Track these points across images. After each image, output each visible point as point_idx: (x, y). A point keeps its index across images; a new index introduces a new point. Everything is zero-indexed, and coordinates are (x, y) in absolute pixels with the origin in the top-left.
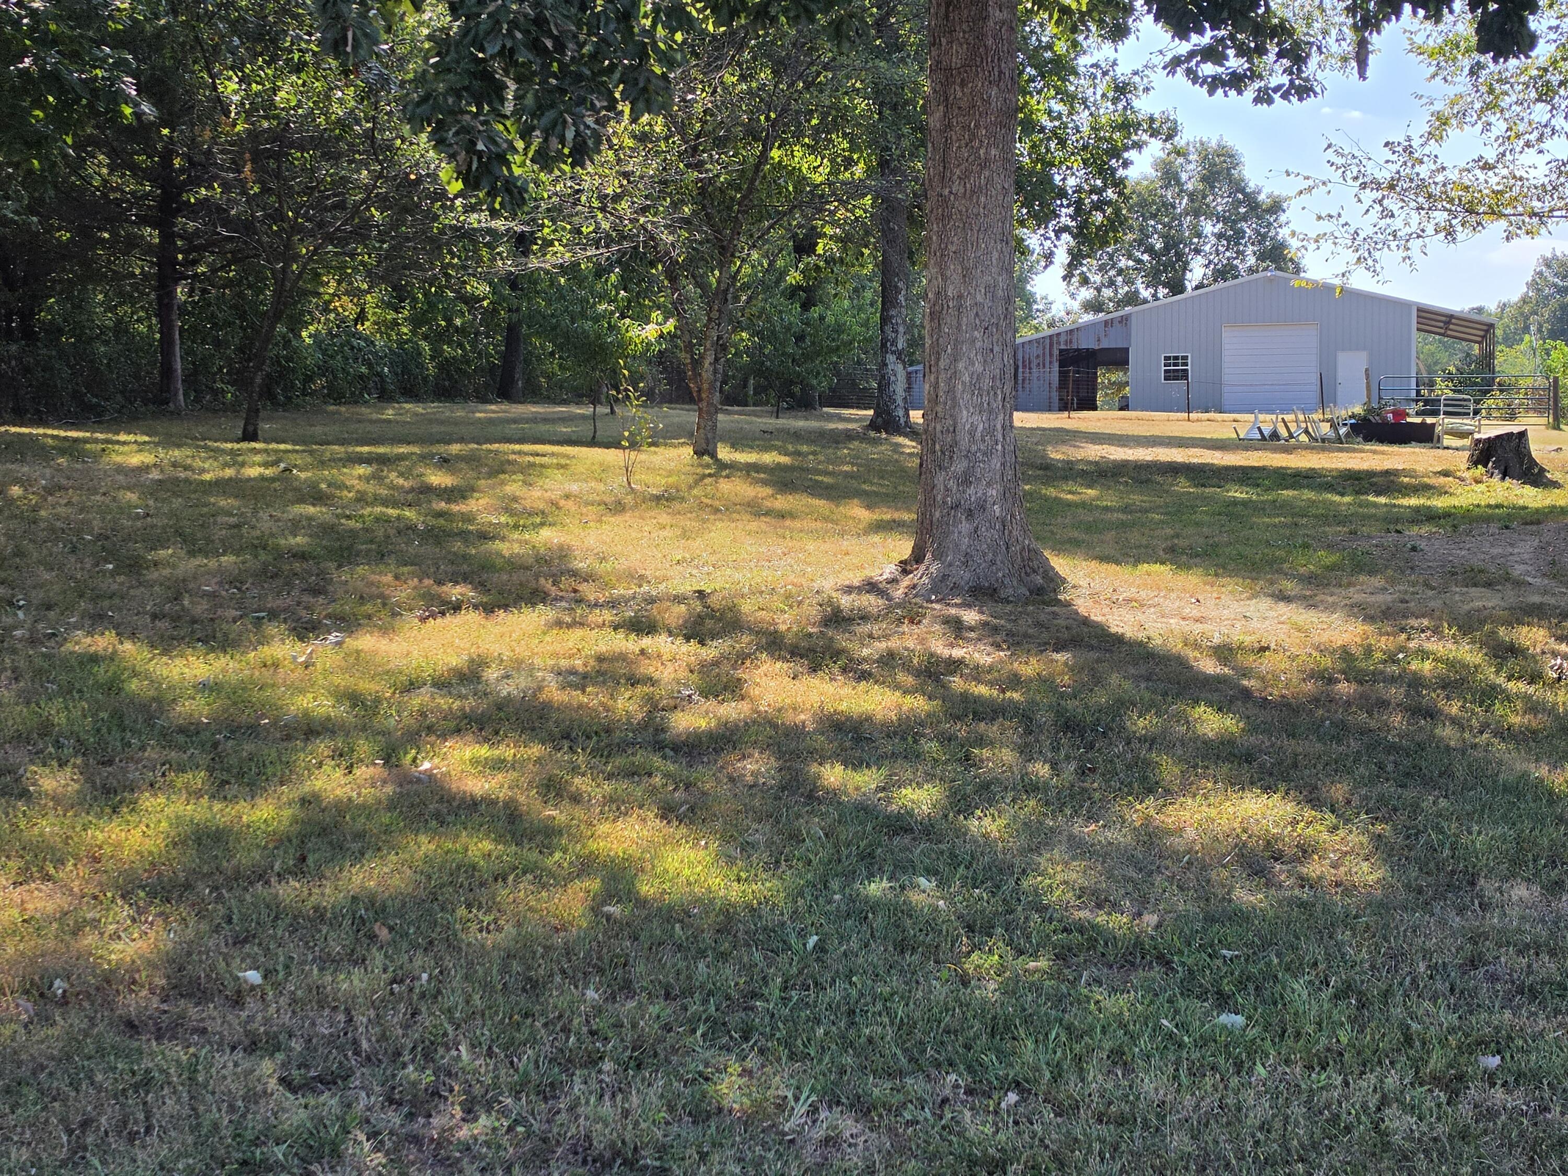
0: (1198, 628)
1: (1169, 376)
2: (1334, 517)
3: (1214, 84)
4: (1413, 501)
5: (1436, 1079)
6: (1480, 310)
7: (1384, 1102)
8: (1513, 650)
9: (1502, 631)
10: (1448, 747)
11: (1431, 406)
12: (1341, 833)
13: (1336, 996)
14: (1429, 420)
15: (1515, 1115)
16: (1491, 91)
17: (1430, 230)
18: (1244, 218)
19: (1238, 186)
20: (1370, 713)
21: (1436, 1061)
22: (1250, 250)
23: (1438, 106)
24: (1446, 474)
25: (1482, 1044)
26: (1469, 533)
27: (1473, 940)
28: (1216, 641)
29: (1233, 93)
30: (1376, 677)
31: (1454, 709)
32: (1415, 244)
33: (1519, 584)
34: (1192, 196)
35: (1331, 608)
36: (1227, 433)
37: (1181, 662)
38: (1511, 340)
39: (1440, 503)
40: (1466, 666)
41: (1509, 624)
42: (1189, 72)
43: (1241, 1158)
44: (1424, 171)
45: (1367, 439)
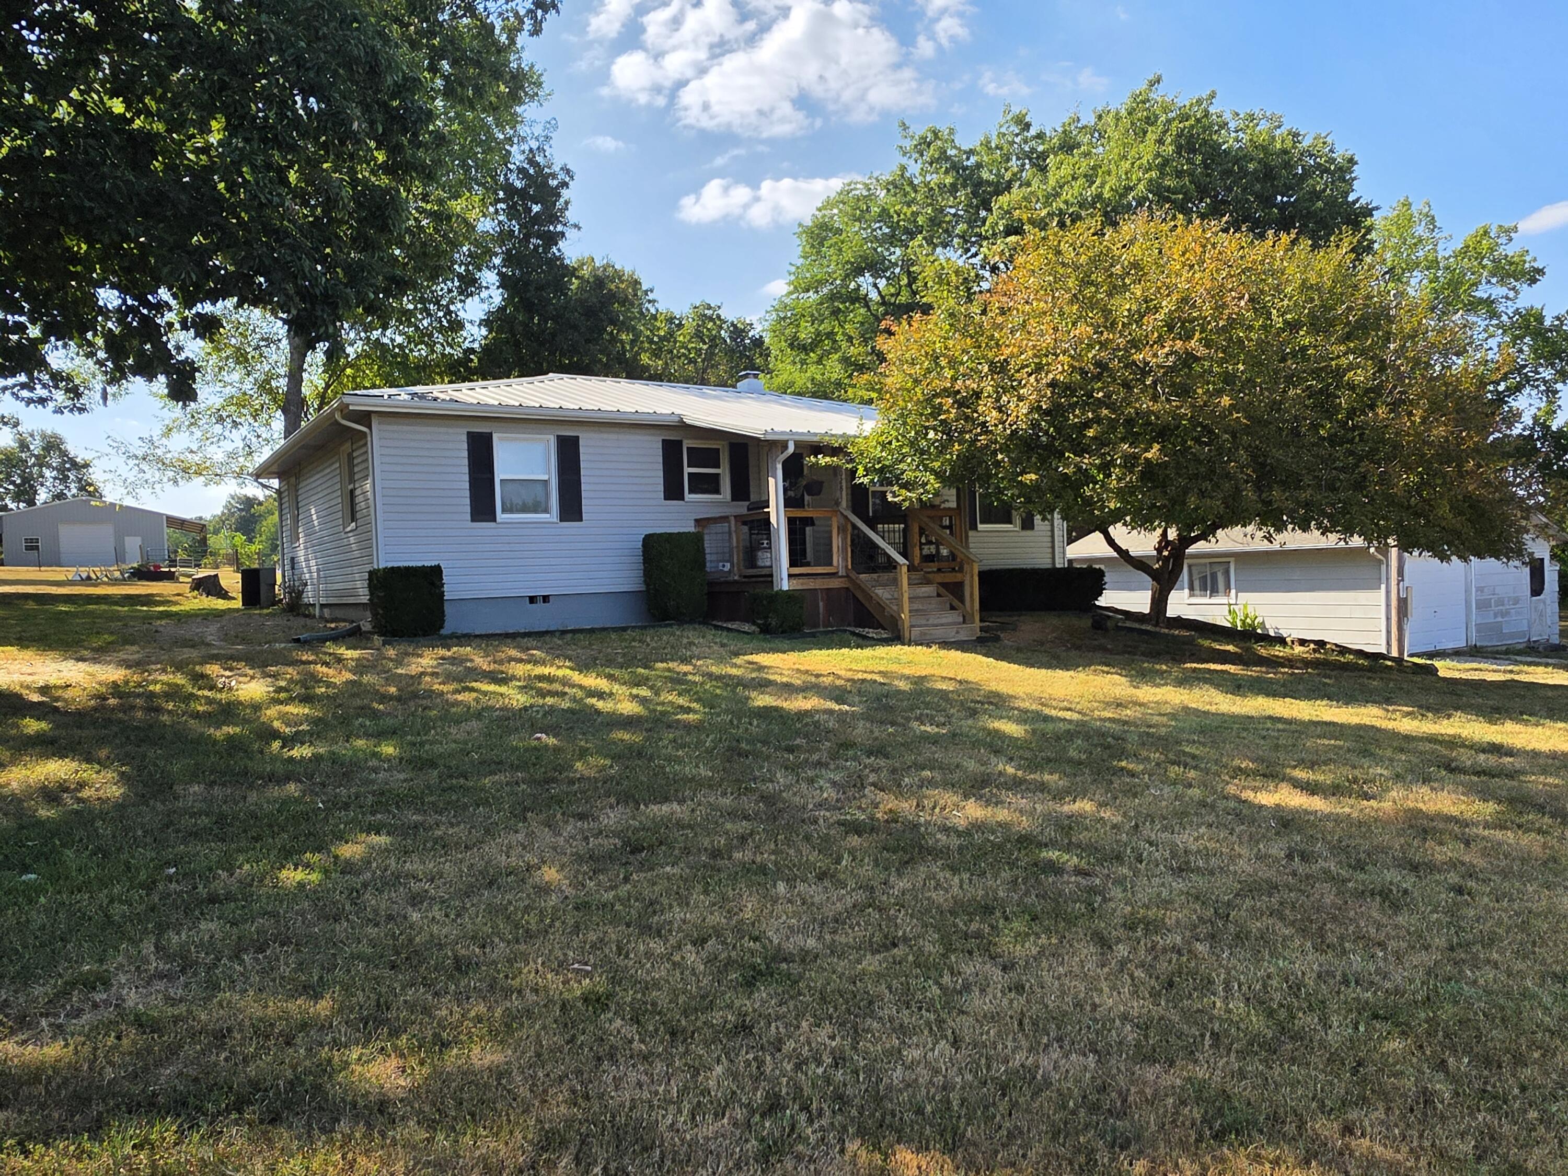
0: (29, 679)
1: (27, 548)
2: (117, 617)
3: (30, 401)
4: (161, 609)
5: (142, 886)
6: (201, 518)
7: (112, 901)
8: (203, 676)
9: (197, 668)
10: (165, 725)
11: (173, 563)
12: (102, 773)
13: (91, 855)
14: (173, 570)
15: (179, 894)
16: (193, 417)
17: (165, 479)
18: (69, 470)
19: (64, 453)
20: (125, 712)
21: (143, 876)
22: (72, 486)
23: (167, 422)
24: (178, 595)
25: (168, 864)
26: (186, 622)
27: (169, 816)
28: (41, 684)
29: (40, 407)
30: (129, 695)
31: (171, 706)
32: (157, 486)
33: (208, 645)
34: (37, 457)
35: (109, 663)
36: (62, 577)
37: (19, 696)
38: (216, 532)
39: (174, 609)
40: (177, 685)
41: (201, 664)
42: (13, 394)
43: (25, 947)
44: (159, 452)
45: (140, 579)
